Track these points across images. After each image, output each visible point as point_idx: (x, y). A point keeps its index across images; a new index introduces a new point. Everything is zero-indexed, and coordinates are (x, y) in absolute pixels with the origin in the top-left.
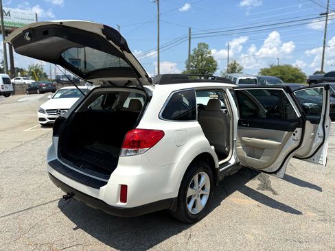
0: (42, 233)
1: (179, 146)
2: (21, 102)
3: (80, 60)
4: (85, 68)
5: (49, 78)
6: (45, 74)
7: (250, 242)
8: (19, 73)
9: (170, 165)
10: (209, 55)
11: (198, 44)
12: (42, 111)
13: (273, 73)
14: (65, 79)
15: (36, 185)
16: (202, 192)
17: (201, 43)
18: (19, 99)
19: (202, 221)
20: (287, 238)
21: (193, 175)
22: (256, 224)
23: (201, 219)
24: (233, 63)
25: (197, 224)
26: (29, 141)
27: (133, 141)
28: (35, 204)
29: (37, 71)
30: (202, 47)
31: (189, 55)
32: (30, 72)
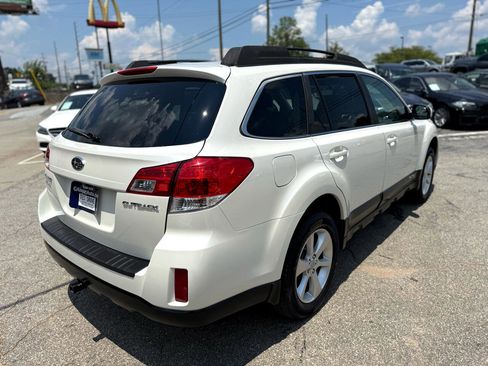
0: (38, 350)
1: (281, 186)
2: (14, 119)
3: (102, 50)
4: (111, 61)
5: (57, 81)
6: (51, 76)
7: (414, 352)
8: (10, 76)
9: (266, 223)
10: (297, 36)
11: (281, 20)
12: (43, 131)
13: (396, 59)
14: (80, 82)
15: (32, 258)
16: (319, 264)
17: (285, 18)
18: (11, 114)
19: (321, 312)
20: (478, 341)
21: (306, 236)
22: (417, 315)
23: (318, 310)
24: (333, 47)
25: (313, 319)
26: (24, 181)
27: (194, 182)
28: (30, 292)
29: (37, 70)
30: (287, 23)
31: (268, 36)
32: (27, 72)
